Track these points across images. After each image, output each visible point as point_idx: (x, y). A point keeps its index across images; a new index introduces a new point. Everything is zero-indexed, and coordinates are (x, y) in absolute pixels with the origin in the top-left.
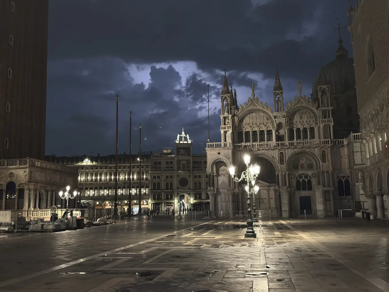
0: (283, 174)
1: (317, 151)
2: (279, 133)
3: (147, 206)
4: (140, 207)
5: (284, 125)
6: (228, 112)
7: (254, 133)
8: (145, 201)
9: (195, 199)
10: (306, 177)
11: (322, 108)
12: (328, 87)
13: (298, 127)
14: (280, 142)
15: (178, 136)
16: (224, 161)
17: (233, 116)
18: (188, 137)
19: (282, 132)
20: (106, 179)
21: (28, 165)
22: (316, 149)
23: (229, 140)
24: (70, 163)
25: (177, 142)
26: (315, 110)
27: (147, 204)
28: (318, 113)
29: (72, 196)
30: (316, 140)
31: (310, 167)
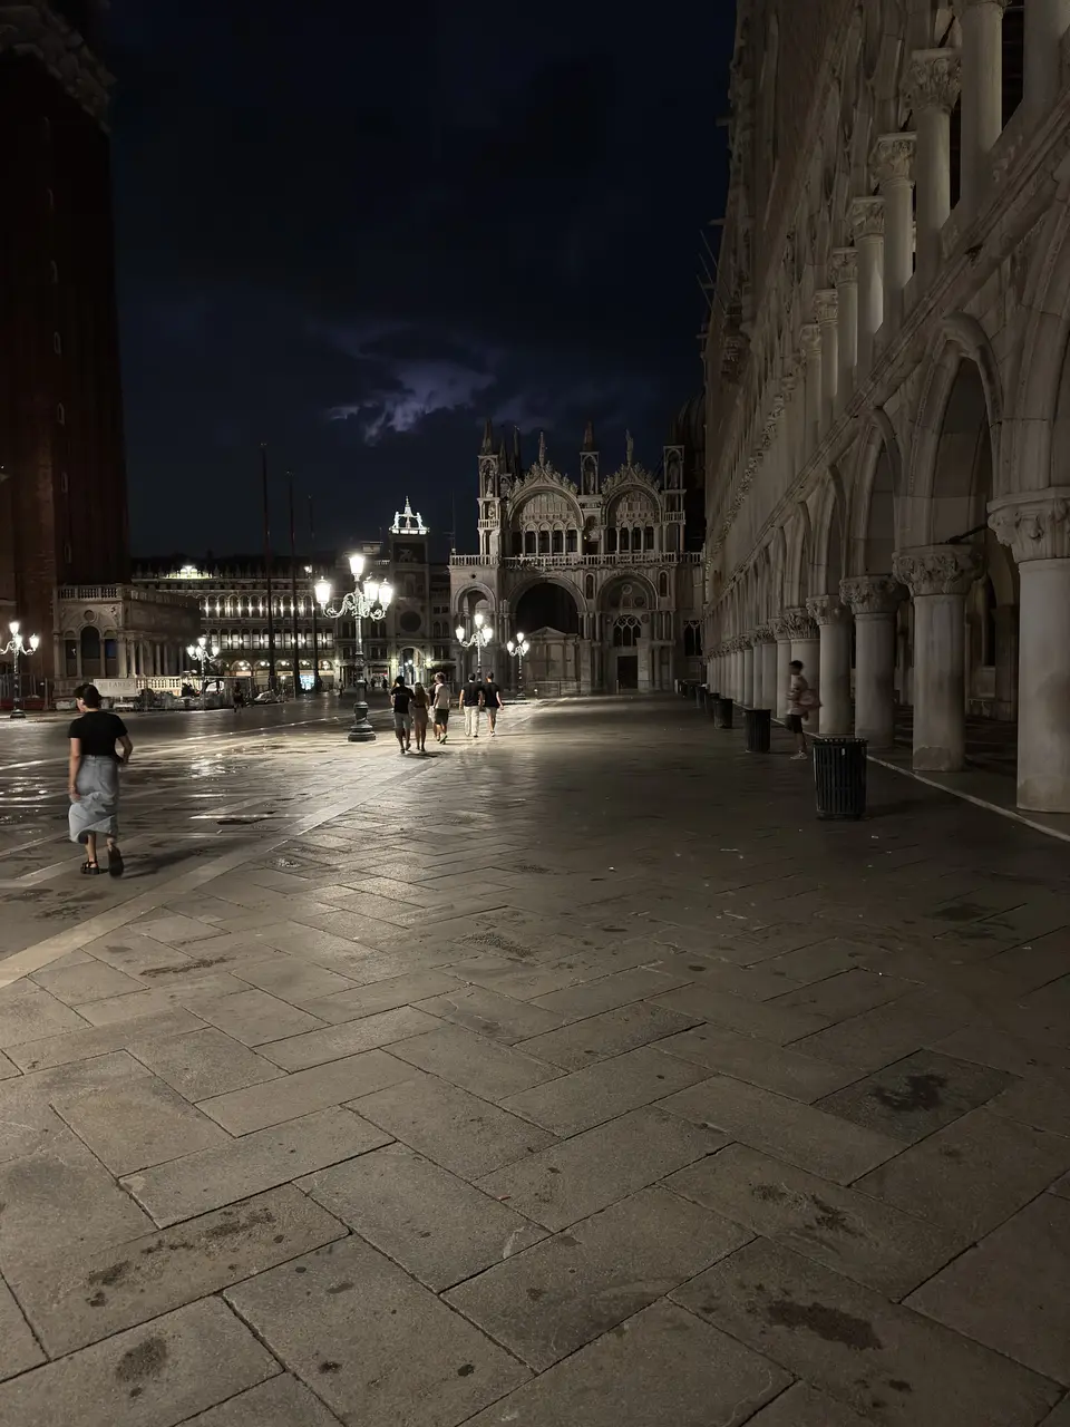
0: (591, 616)
1: (651, 575)
2: (589, 537)
3: (329, 673)
4: (317, 674)
5: (598, 522)
6: (492, 492)
7: (544, 535)
8: (325, 663)
9: (436, 657)
10: (632, 621)
11: (667, 492)
12: (680, 450)
13: (624, 526)
14: (587, 556)
15: (397, 516)
16: (484, 591)
17: (503, 501)
18: (419, 520)
19: (594, 535)
20: (236, 611)
21: (119, 598)
22: (651, 571)
23: (494, 549)
24: (139, 574)
25: (395, 531)
26: (656, 495)
27: (331, 669)
28: (660, 499)
29: (211, 654)
30: (654, 553)
31: (640, 603)
